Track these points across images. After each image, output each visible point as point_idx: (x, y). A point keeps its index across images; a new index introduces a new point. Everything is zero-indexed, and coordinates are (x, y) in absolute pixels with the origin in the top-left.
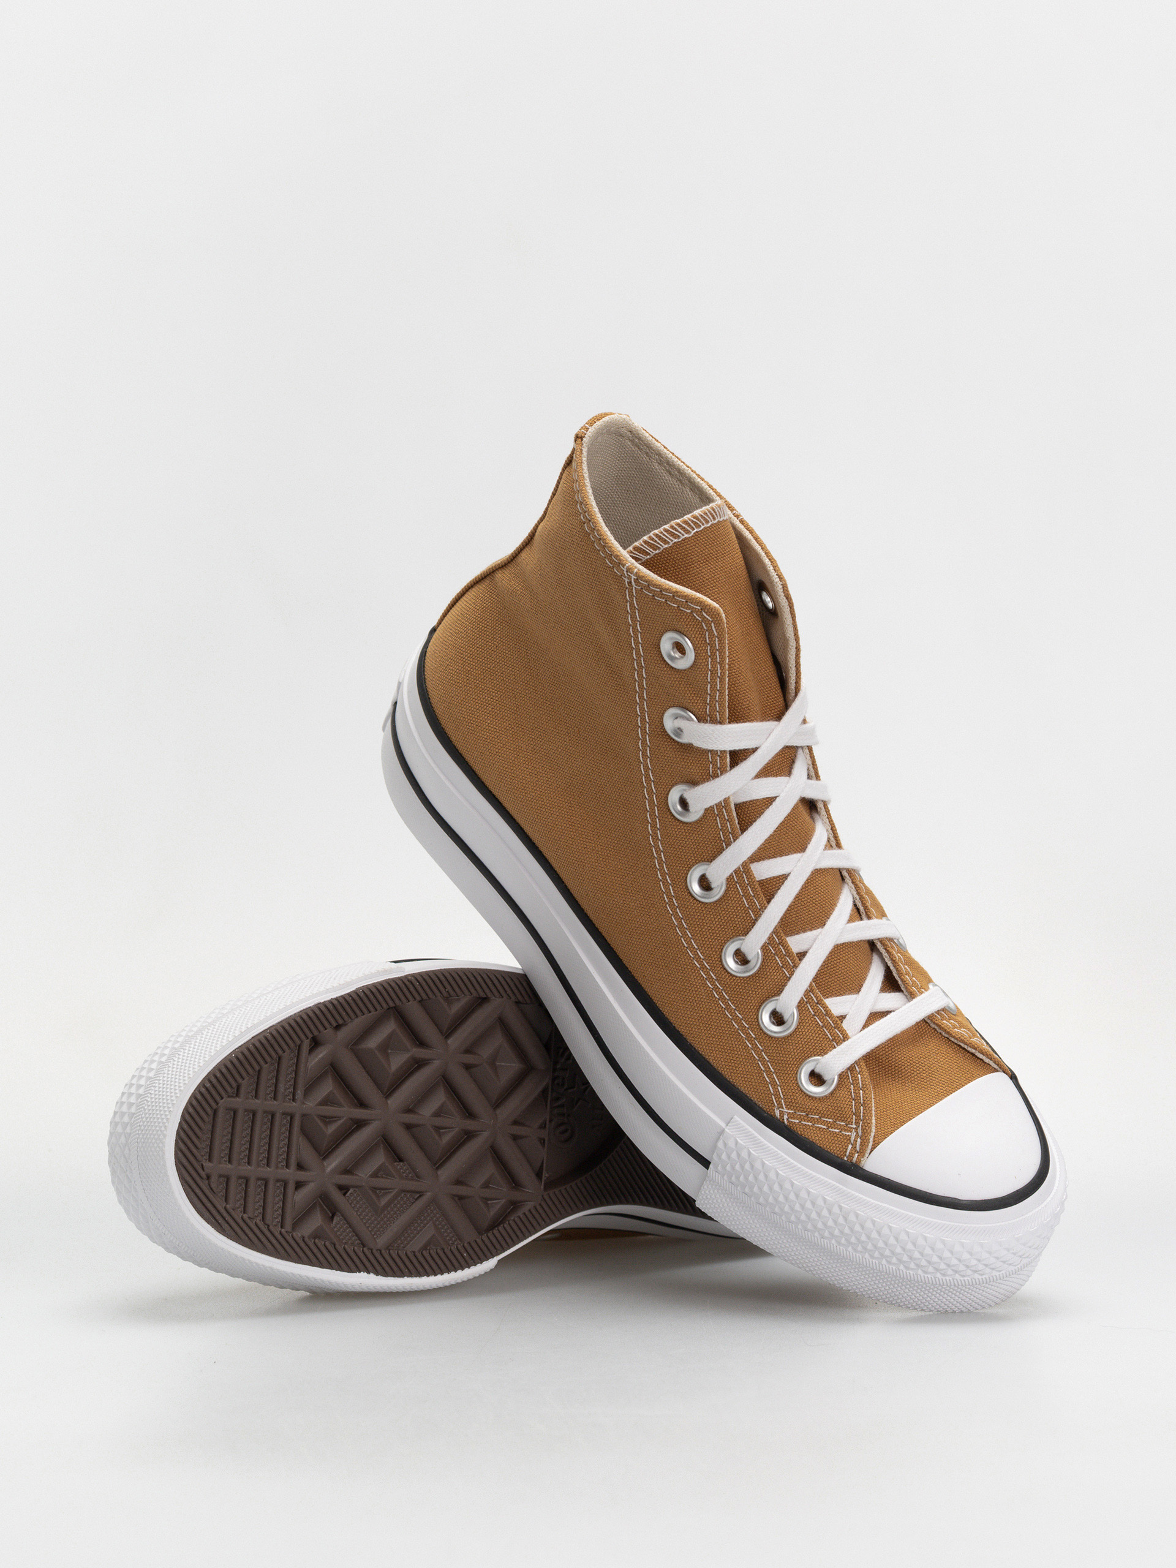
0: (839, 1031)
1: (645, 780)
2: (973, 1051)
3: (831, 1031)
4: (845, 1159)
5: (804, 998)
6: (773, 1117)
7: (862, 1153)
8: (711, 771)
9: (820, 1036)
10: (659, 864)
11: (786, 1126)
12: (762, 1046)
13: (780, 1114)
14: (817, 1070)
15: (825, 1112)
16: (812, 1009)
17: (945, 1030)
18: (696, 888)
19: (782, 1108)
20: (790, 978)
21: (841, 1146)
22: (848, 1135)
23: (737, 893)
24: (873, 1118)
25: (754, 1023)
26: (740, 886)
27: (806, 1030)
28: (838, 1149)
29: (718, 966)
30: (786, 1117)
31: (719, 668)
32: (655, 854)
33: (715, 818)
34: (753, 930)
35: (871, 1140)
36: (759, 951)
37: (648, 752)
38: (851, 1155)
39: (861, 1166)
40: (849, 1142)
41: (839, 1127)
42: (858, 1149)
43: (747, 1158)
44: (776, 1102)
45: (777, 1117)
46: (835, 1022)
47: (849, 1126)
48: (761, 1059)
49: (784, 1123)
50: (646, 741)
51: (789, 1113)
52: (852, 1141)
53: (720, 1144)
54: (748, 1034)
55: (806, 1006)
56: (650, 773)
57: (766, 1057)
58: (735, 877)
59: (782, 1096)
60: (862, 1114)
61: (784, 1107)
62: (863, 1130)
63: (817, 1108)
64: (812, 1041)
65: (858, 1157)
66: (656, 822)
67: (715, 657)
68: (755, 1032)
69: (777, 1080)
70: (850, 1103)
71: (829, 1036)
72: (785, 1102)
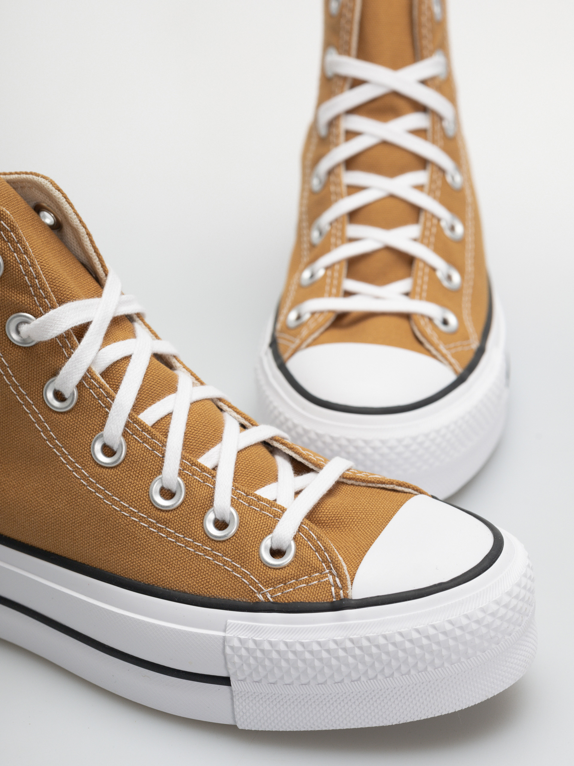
0: (276, 507)
1: (20, 398)
2: (391, 486)
3: (269, 510)
4: (334, 600)
5: (234, 497)
6: (259, 603)
7: (344, 587)
8: (66, 354)
9: (263, 518)
10: (64, 459)
11: (273, 603)
12: (220, 553)
13: (263, 596)
14: (275, 547)
15: (298, 573)
16: (245, 501)
17: (361, 479)
18: (102, 459)
19: (262, 590)
20: (214, 488)
21: (325, 592)
22: (327, 581)
23: (137, 442)
24: (339, 556)
25: (204, 539)
26: (136, 436)
27: (249, 520)
28: (324, 595)
29: (152, 510)
30: (269, 596)
31: (26, 258)
32: (57, 453)
33: (88, 392)
34: (165, 464)
35: (347, 573)
36: (180, 480)
37: (10, 371)
38: (337, 594)
39: (349, 597)
40: (330, 585)
41: (316, 578)
42: (340, 585)
43: (255, 647)
44: (255, 588)
45: (262, 602)
46: (268, 503)
47: (323, 573)
48: (225, 563)
49: (270, 601)
50: (4, 363)
51: (269, 592)
52: (332, 583)
53: (228, 650)
54: (204, 551)
55: (238, 502)
56: (20, 389)
57: (228, 559)
58: (129, 431)
59: (257, 581)
60: (328, 558)
61: (263, 588)
62: (335, 568)
63: (290, 573)
64: (258, 525)
65: (344, 592)
66: (46, 426)
67: (18, 249)
68: (209, 545)
69: (246, 571)
70: (314, 555)
71: (270, 515)
72: (262, 584)
